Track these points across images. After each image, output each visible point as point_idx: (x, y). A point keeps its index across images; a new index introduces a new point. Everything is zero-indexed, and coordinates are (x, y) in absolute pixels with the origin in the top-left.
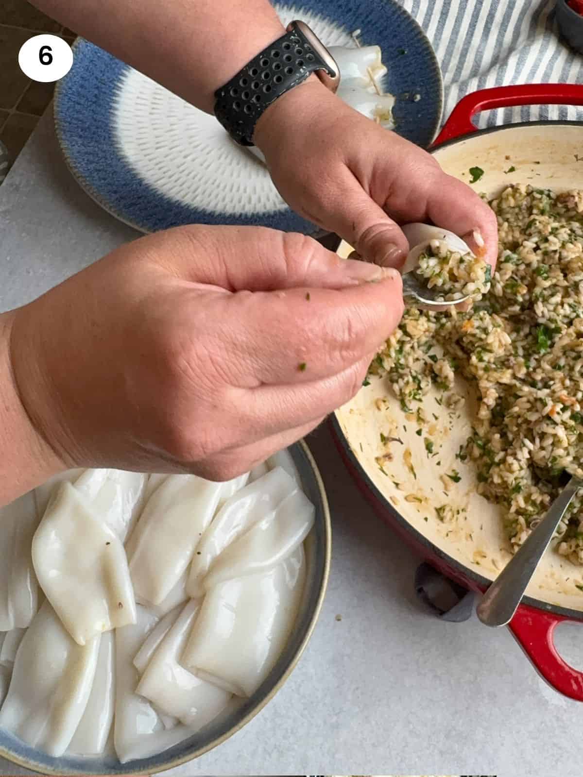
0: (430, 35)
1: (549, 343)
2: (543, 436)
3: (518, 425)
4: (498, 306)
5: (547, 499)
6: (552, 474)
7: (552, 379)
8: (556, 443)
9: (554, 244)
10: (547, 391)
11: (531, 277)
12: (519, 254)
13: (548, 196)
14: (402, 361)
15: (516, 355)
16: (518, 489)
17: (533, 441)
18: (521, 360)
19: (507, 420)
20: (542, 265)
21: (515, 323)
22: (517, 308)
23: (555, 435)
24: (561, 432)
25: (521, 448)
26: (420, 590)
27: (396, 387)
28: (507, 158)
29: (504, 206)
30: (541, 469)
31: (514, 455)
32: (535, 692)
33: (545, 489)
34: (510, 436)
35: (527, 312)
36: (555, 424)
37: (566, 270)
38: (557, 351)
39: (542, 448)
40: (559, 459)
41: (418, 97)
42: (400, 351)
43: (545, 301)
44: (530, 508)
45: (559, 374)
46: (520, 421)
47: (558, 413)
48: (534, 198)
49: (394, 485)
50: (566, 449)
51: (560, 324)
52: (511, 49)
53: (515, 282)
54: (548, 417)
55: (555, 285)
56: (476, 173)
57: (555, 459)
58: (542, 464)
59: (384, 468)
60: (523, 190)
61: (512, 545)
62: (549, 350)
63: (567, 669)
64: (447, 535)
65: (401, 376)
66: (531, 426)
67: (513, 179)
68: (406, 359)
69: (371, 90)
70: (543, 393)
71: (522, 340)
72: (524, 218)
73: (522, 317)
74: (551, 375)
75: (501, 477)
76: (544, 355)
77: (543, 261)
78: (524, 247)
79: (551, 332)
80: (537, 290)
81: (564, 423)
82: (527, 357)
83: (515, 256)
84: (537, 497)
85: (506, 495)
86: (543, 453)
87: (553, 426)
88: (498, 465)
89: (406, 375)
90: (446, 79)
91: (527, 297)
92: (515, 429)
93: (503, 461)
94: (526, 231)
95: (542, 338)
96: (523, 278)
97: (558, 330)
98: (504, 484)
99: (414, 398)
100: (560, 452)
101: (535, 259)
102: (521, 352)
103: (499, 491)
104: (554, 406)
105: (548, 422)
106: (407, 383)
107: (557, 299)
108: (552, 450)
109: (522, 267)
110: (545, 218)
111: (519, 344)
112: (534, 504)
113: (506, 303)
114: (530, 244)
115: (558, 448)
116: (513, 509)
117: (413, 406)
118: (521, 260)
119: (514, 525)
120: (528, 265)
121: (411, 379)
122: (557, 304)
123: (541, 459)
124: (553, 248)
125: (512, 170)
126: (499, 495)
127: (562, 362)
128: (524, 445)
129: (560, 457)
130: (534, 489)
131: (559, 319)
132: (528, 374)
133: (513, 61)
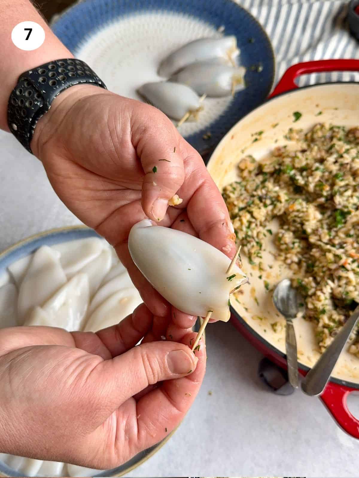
0: (268, 30)
1: (343, 221)
2: (340, 278)
3: (324, 272)
4: (311, 199)
5: (342, 318)
6: (345, 303)
7: (345, 243)
8: (348, 283)
9: (347, 159)
10: (342, 250)
11: (332, 180)
12: (325, 165)
13: (343, 130)
14: (250, 233)
15: (322, 228)
16: (323, 312)
17: (333, 281)
18: (326, 231)
19: (316, 269)
20: (338, 172)
21: (322, 208)
22: (322, 200)
23: (347, 278)
24: (351, 275)
25: (325, 286)
26: (262, 376)
27: (246, 249)
28: (317, 106)
29: (315, 136)
30: (338, 299)
31: (321, 290)
32: (334, 439)
33: (341, 312)
34: (319, 279)
35: (329, 202)
36: (347, 270)
37: (354, 175)
38: (349, 225)
39: (340, 286)
40: (349, 293)
41: (260, 69)
42: (249, 227)
43: (341, 194)
44: (332, 324)
45: (350, 240)
46: (324, 269)
47: (349, 264)
48: (334, 132)
49: (244, 310)
50: (355, 286)
51: (350, 209)
52: (319, 40)
53: (321, 183)
54: (343, 267)
55: (347, 185)
56: (298, 116)
57: (347, 293)
58: (339, 296)
59: (239, 299)
60: (327, 126)
61: (320, 347)
62: (343, 225)
63: (355, 421)
64: (278, 341)
65: (249, 242)
66: (332, 272)
67: (321, 119)
68: (252, 232)
69: (230, 64)
70: (340, 252)
71: (326, 219)
72: (327, 144)
73: (326, 205)
74: (344, 240)
75: (313, 304)
76: (340, 229)
77: (340, 170)
78: (327, 161)
79: (344, 214)
80: (336, 188)
81: (353, 270)
82: (330, 229)
83: (322, 167)
84: (336, 317)
85: (316, 316)
86: (340, 289)
87: (346, 272)
88: (311, 296)
89: (252, 241)
90: (278, 58)
91: (329, 193)
92: (321, 274)
93: (314, 294)
94: (329, 151)
95: (339, 218)
96: (327, 180)
97: (349, 213)
98: (315, 309)
99: (257, 256)
100: (351, 288)
101: (335, 168)
102: (325, 226)
103: (312, 313)
104: (346, 260)
105: (343, 269)
106: (253, 246)
107: (349, 193)
108: (346, 288)
109: (327, 174)
110: (341, 143)
111: (325, 222)
112: (334, 321)
113: (315, 196)
114: (331, 159)
115: (349, 286)
116: (321, 324)
117: (256, 261)
118: (326, 170)
119: (321, 335)
120: (331, 172)
121: (255, 244)
122: (349, 197)
123: (339, 294)
124: (346, 161)
125: (320, 113)
126: (312, 316)
127: (352, 232)
128: (327, 284)
129: (351, 292)
130: (334, 312)
131: (350, 206)
132: (330, 240)
133: (320, 47)
